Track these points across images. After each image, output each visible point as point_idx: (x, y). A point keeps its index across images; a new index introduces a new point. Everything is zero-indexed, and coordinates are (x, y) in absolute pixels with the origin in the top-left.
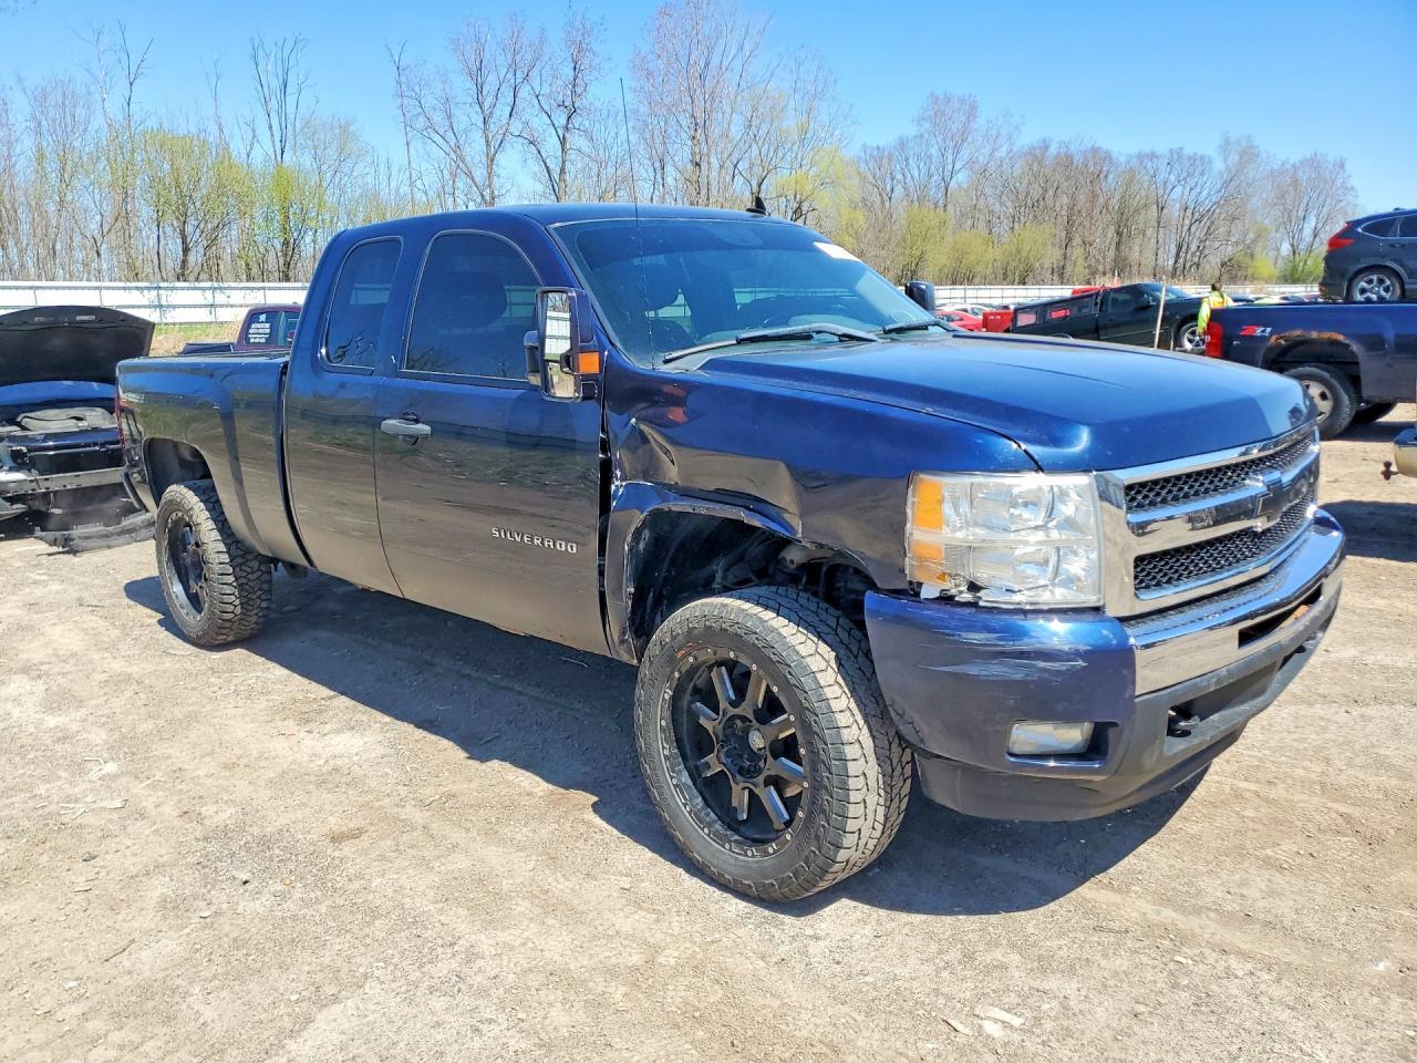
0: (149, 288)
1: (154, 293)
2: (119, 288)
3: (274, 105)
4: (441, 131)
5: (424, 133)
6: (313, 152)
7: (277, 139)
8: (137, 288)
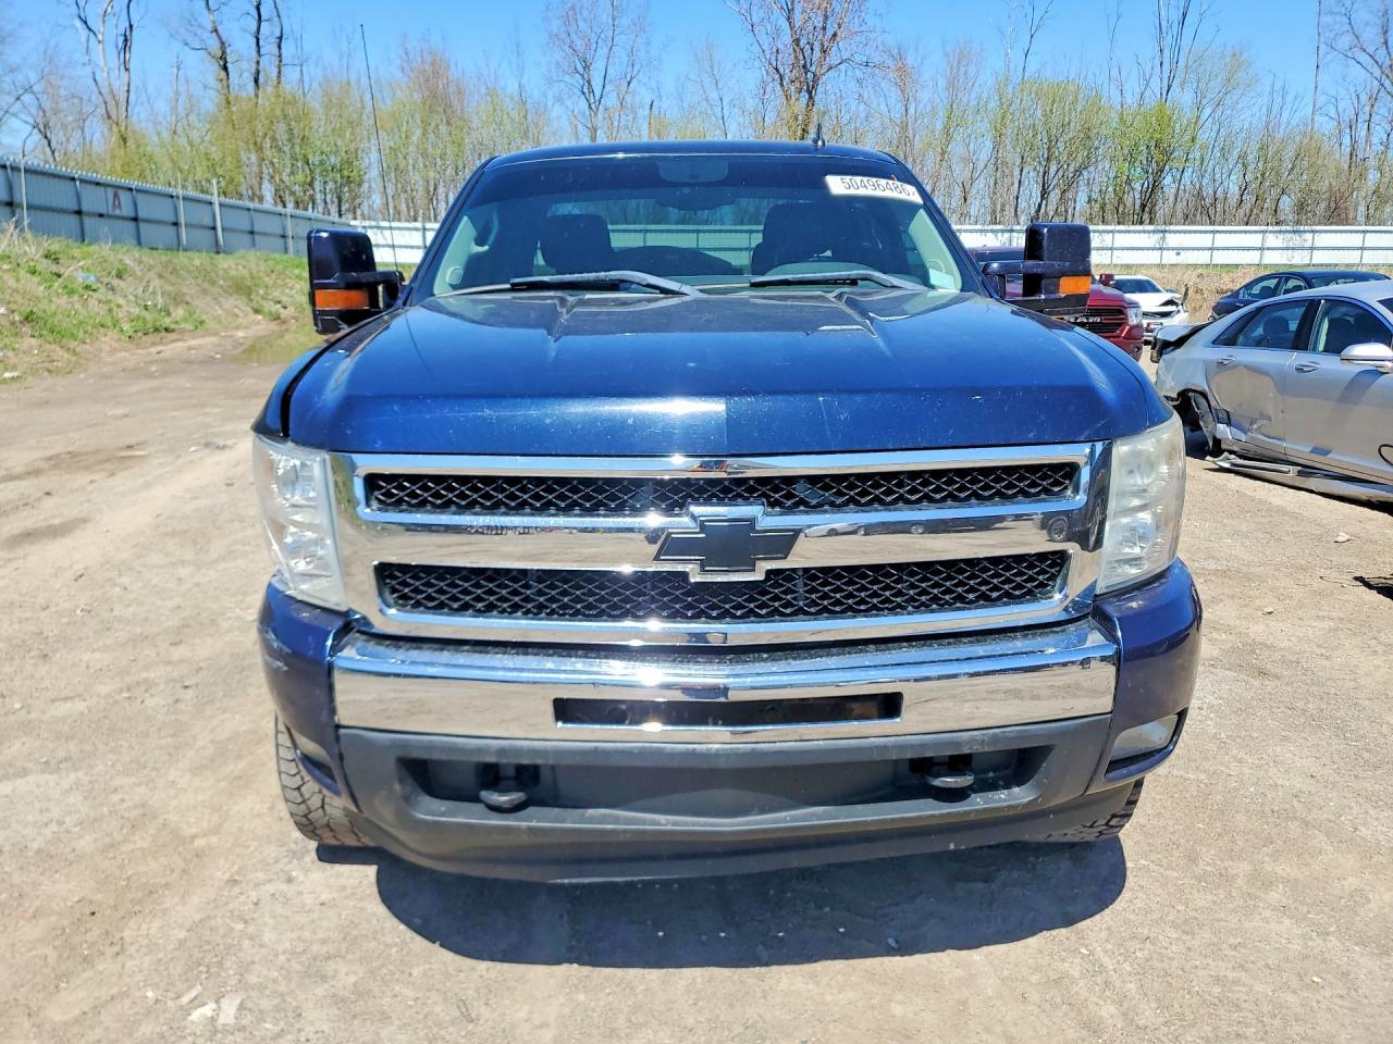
0: (1003, 231)
1: (1007, 235)
2: (977, 231)
3: (1169, 40)
4: (1371, 50)
5: (1350, 54)
6: (1195, 85)
7: (1165, 76)
8: (992, 231)
